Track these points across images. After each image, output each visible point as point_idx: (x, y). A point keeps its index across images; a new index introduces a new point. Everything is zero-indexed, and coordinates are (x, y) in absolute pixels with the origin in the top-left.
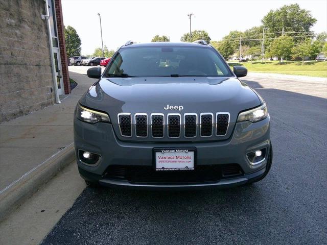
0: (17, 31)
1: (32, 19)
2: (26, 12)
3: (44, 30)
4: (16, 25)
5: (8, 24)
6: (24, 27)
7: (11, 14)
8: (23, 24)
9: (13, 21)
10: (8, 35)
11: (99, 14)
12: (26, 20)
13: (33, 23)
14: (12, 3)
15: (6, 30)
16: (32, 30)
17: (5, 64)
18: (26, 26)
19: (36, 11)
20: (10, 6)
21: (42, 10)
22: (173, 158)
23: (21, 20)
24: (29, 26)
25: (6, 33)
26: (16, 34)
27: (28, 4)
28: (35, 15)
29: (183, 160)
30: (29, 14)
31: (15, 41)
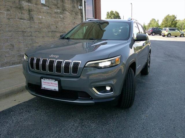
0: (61, 16)
1: (72, 9)
2: (68, 5)
3: (79, 14)
4: (60, 12)
5: (55, 12)
6: (66, 13)
7: (58, 7)
8: (65, 12)
9: (59, 11)
10: (55, 18)
11: (131, 4)
12: (68, 10)
13: (73, 11)
14: (59, 2)
15: (54, 15)
16: (71, 14)
17: (52, 32)
18: (67, 13)
19: (75, 5)
20: (58, 3)
21: (79, 4)
22: (49, 83)
23: (64, 10)
24: (69, 13)
25: (54, 17)
26: (60, 17)
27: (69, 2)
28: (74, 7)
29: (53, 85)
30: (70, 6)
31: (59, 21)
